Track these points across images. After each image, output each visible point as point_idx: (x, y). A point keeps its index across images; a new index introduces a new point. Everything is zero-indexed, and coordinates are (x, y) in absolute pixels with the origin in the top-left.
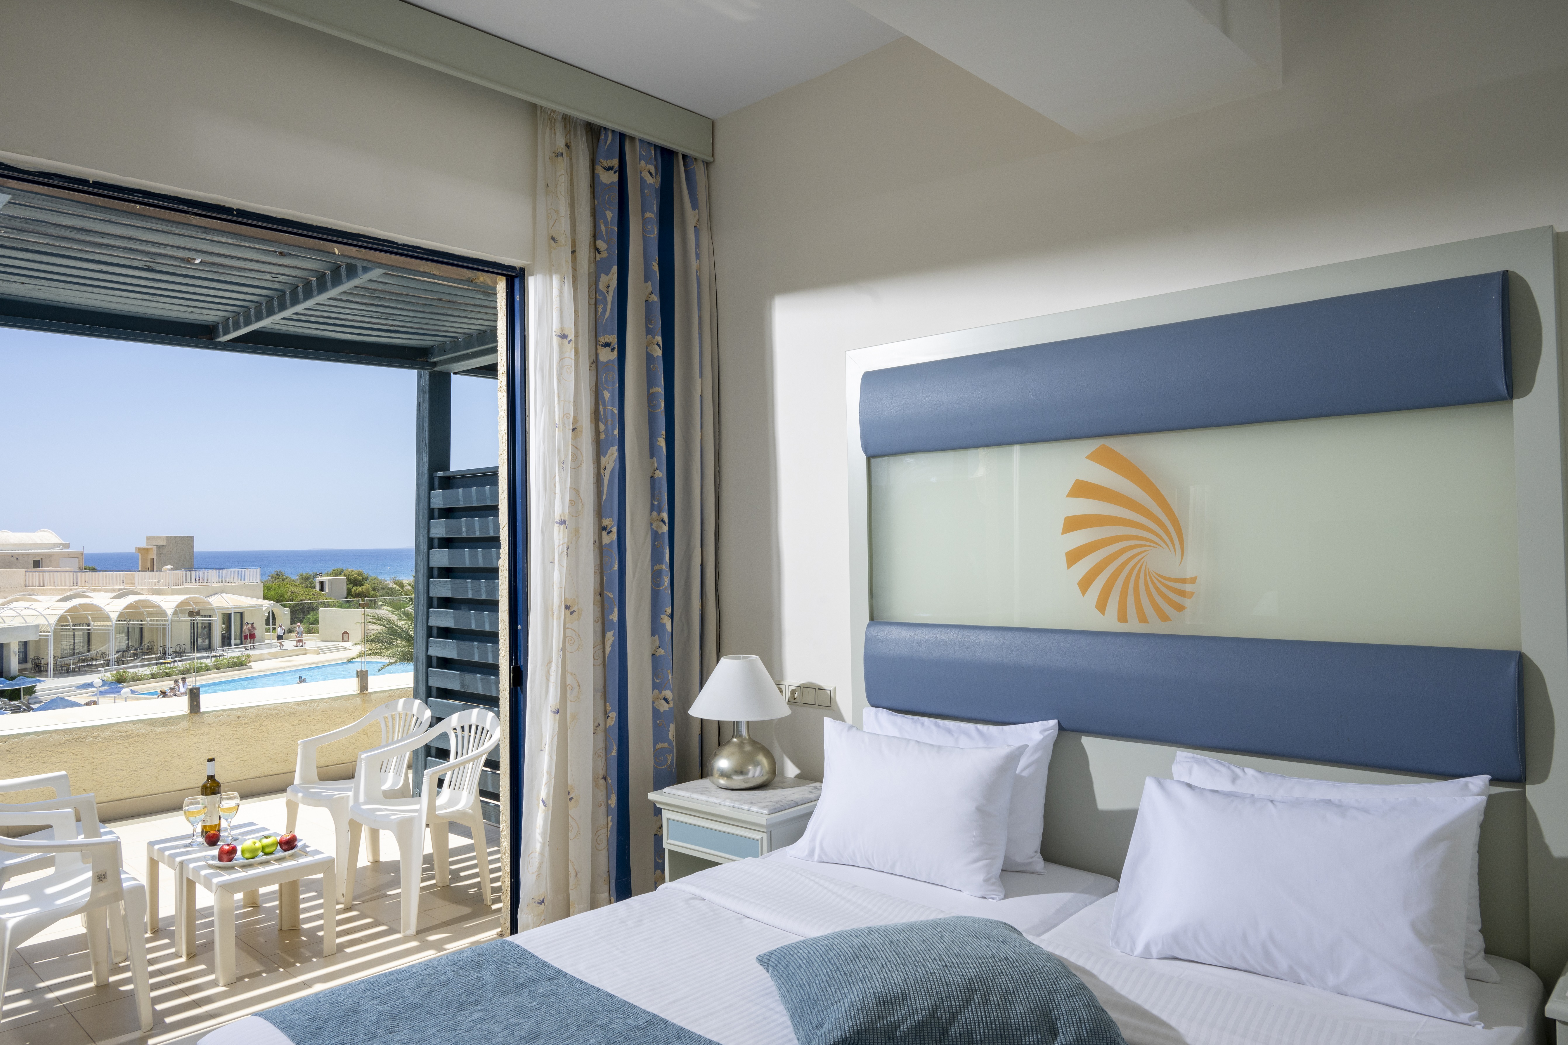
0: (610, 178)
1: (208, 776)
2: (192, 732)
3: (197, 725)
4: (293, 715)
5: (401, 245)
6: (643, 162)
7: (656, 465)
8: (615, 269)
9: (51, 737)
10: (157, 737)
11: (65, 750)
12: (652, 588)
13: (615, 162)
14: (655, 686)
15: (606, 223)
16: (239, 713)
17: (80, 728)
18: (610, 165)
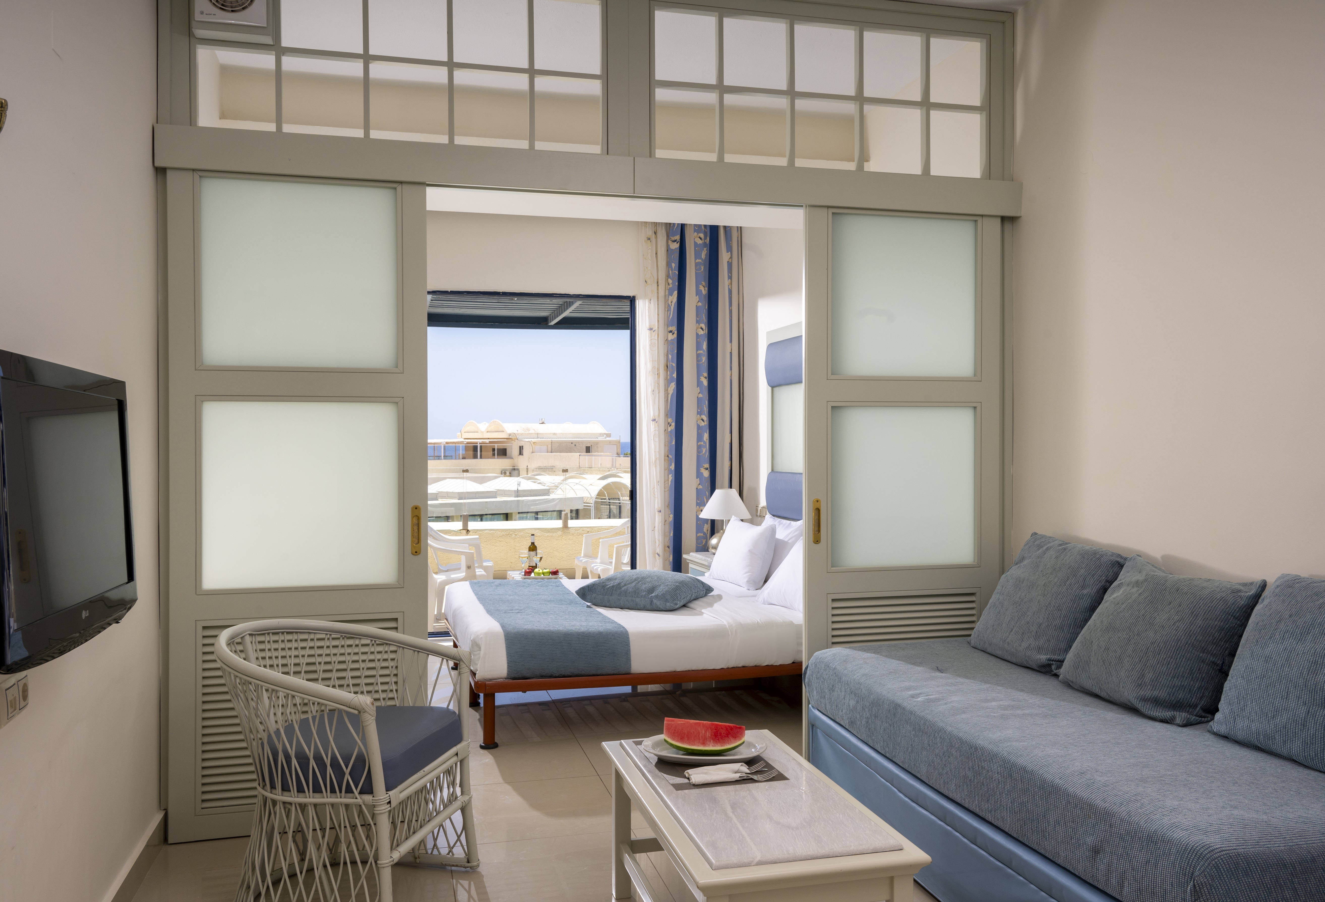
0: (675, 246)
1: (532, 543)
2: (564, 538)
3: (566, 534)
4: (618, 534)
5: (572, 295)
6: (696, 233)
7: (699, 391)
8: (676, 293)
9: (496, 532)
10: (546, 538)
11: (503, 540)
12: (697, 454)
13: (678, 237)
14: (697, 504)
15: (672, 270)
16: (588, 530)
17: (509, 529)
18: (675, 239)
